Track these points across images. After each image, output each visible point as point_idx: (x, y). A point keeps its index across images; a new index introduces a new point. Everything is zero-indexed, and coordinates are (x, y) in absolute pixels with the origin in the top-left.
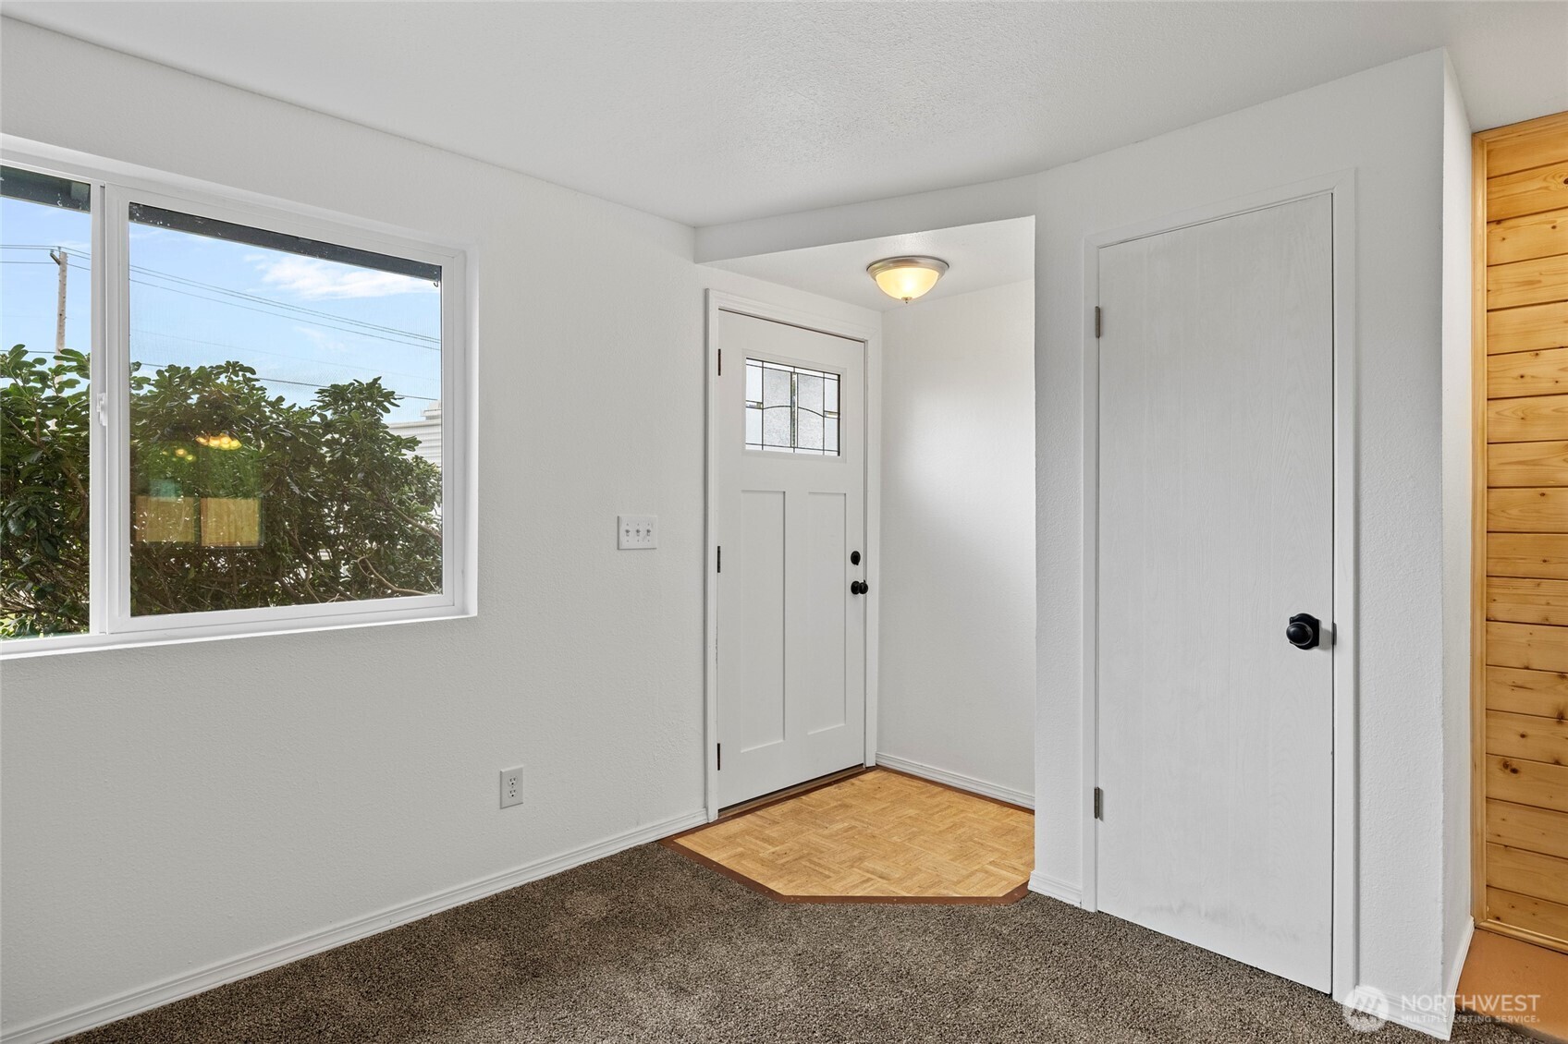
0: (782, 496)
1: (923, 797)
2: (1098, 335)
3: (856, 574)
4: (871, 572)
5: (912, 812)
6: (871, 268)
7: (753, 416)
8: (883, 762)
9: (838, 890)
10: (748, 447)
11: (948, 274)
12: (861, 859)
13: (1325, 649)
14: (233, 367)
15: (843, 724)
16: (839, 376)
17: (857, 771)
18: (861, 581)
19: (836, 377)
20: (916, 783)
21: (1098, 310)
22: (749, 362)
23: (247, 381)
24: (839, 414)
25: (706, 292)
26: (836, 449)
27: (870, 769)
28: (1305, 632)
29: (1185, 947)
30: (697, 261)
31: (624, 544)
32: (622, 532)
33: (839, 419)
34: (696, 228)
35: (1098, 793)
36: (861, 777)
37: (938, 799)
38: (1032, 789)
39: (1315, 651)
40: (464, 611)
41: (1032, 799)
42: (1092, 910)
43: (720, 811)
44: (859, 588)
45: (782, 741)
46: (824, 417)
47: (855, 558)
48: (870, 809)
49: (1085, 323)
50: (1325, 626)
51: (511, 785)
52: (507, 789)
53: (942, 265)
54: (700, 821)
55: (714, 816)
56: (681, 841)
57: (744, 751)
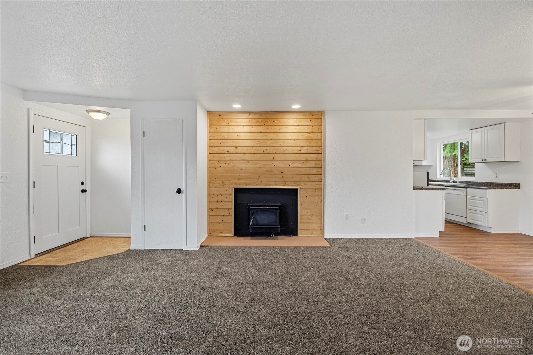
0: (57, 167)
1: (104, 240)
2: (144, 137)
3: (83, 187)
4: (87, 187)
5: (101, 243)
6: (88, 111)
7: (46, 145)
8: (92, 235)
9: (79, 261)
10: (44, 153)
11: (110, 115)
12: (86, 254)
13: (182, 193)
15: (79, 227)
16: (77, 135)
17: (84, 238)
18: (84, 189)
19: (76, 135)
20: (102, 238)
21: (144, 131)
22: (44, 129)
24: (77, 145)
25: (28, 109)
26: (76, 154)
27: (87, 238)
28: (179, 191)
29: (160, 250)
30: (25, 100)
33: (77, 147)
35: (144, 226)
36: (85, 240)
37: (108, 240)
38: (131, 232)
39: (180, 194)
41: (131, 235)
42: (143, 249)
43: (35, 255)
44: (84, 191)
45: (57, 233)
46: (71, 146)
47: (83, 183)
48: (88, 245)
49: (142, 134)
50: (182, 190)
53: (108, 114)
55: (33, 256)
56: (21, 264)
57: (43, 237)
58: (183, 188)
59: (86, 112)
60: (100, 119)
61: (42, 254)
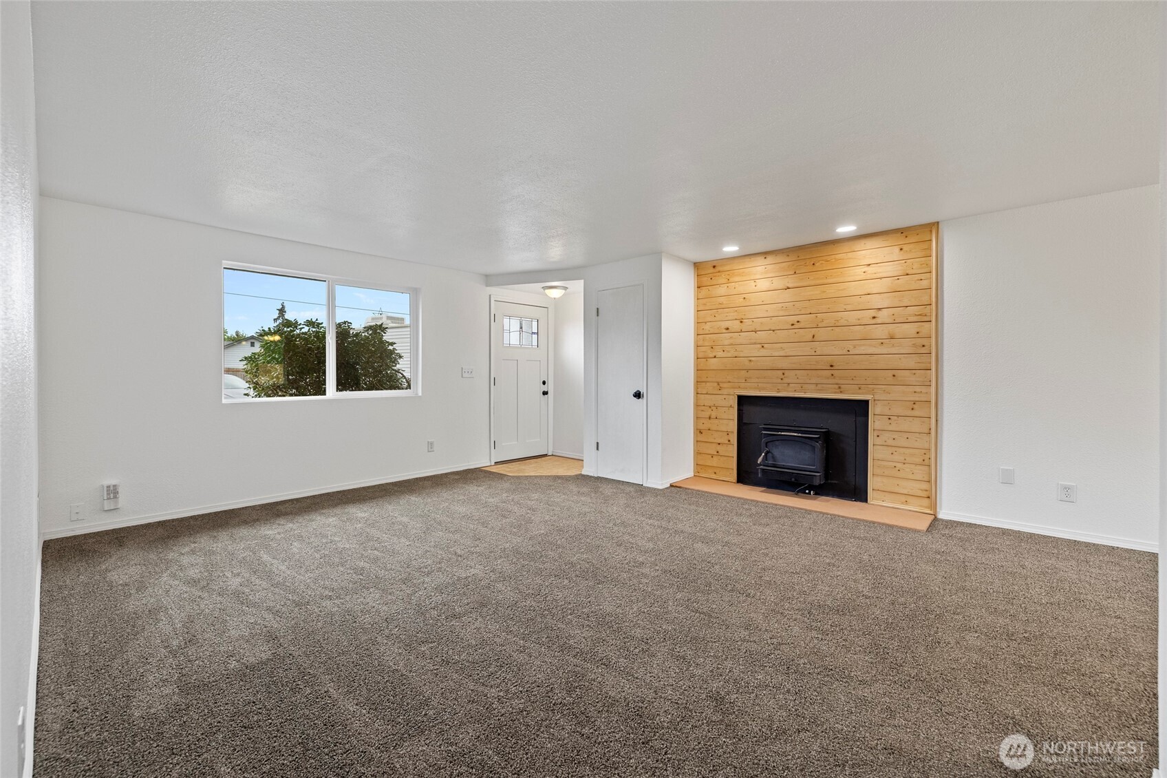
0: (516, 361)
2: (598, 316)
3: (544, 388)
4: (550, 388)
5: (558, 463)
6: (544, 288)
7: (507, 335)
8: (554, 454)
9: (527, 474)
10: (504, 345)
11: (566, 290)
12: (536, 471)
13: (642, 399)
14: (345, 323)
15: (539, 440)
16: (538, 320)
17: (546, 455)
18: (546, 391)
21: (598, 309)
22: (505, 317)
23: (349, 326)
24: (538, 333)
25: (490, 295)
26: (537, 345)
27: (549, 456)
28: (638, 395)
29: (615, 480)
30: (487, 286)
31: (464, 376)
33: (538, 335)
34: (487, 276)
35: (598, 443)
36: (545, 457)
37: (567, 461)
39: (640, 400)
40: (417, 394)
42: (596, 476)
43: (495, 463)
44: (545, 393)
45: (516, 443)
46: (532, 334)
47: (544, 383)
48: (545, 463)
49: (595, 312)
50: (642, 393)
52: (430, 446)
53: (565, 288)
54: (489, 465)
56: (482, 468)
57: (503, 444)
58: (643, 391)
60: (557, 297)
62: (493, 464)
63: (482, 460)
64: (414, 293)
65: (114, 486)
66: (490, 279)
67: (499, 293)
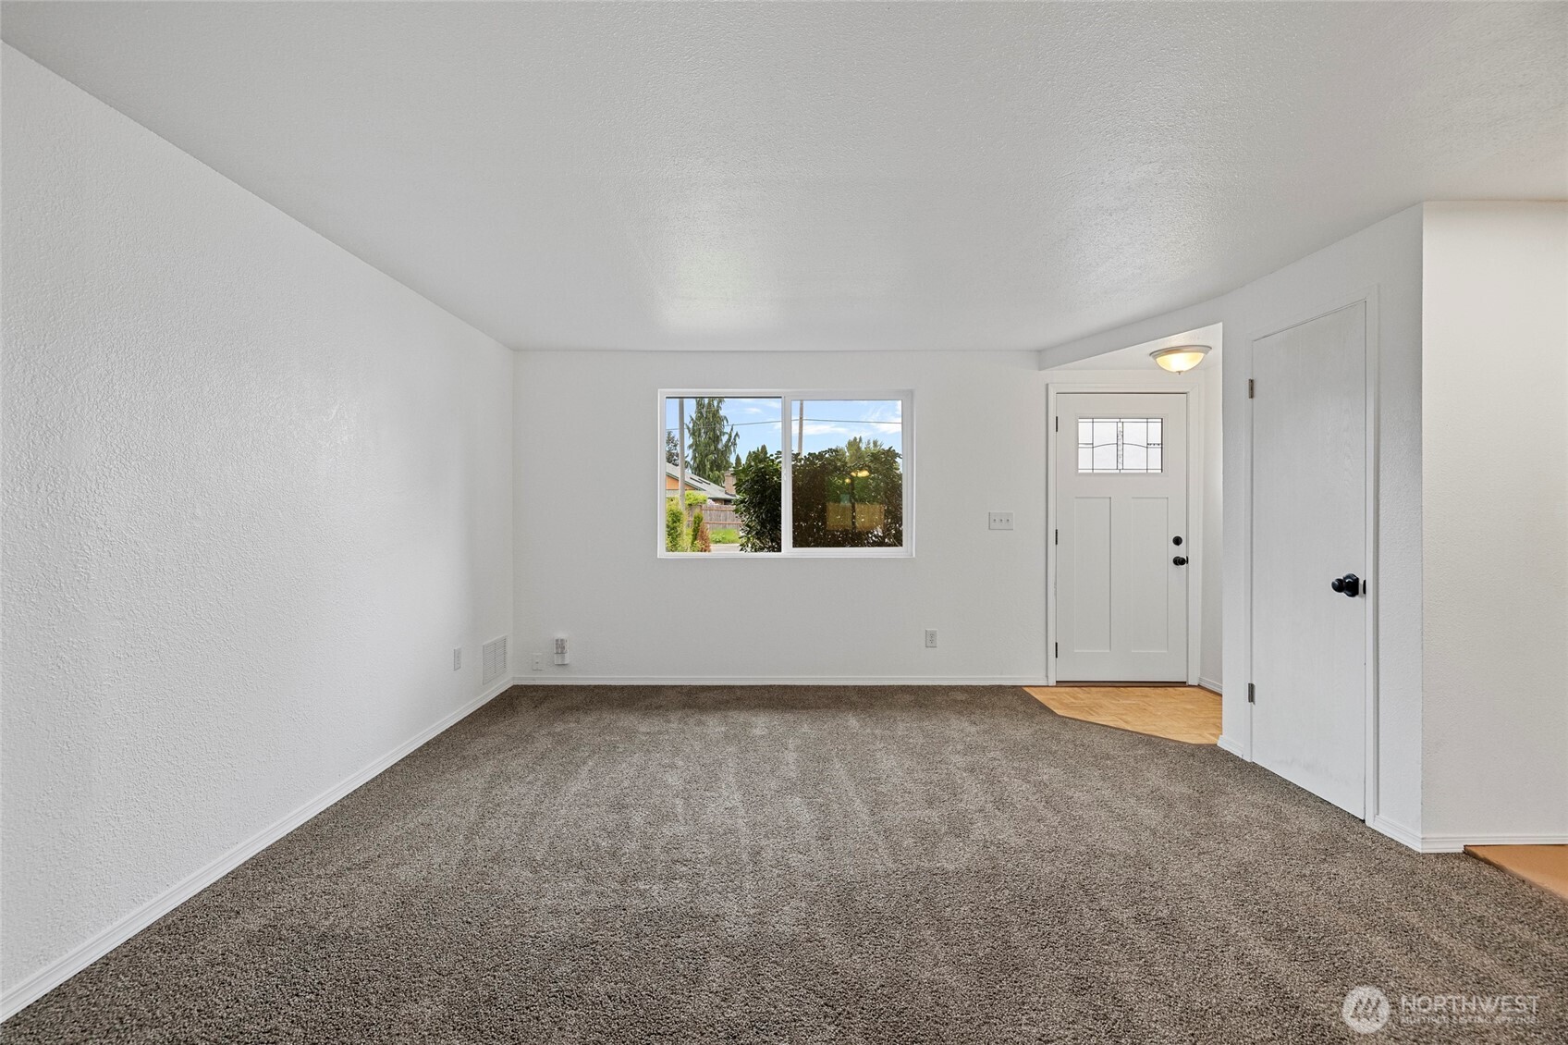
0: (1108, 500)
1: (1210, 704)
2: (1252, 394)
3: (1180, 551)
4: (1192, 550)
5: (1190, 707)
7: (1085, 452)
8: (1203, 684)
9: (1092, 719)
10: (1080, 471)
12: (1123, 715)
13: (1361, 597)
15: (1166, 651)
16: (1162, 419)
17: (1183, 684)
18: (1182, 556)
19: (1159, 420)
20: (1216, 697)
21: (1252, 381)
22: (1080, 420)
24: (1162, 444)
25: (1047, 385)
26: (1160, 468)
27: (1189, 686)
28: (1349, 586)
29: (1289, 784)
30: (1040, 370)
31: (994, 528)
32: (992, 521)
33: (1159, 449)
34: (1040, 351)
35: (1251, 687)
36: (1178, 688)
39: (1357, 598)
42: (1250, 761)
43: (1059, 682)
44: (1179, 561)
45: (1110, 651)
46: (1147, 448)
47: (1177, 541)
48: (1162, 700)
50: (1361, 582)
51: (931, 638)
52: (929, 638)
54: (1043, 683)
56: (1025, 689)
57: (1076, 651)
58: (1365, 575)
59: (1151, 358)
60: (1185, 369)
61: (1072, 684)
62: (1052, 682)
63: (1029, 673)
64: (908, 397)
65: (562, 640)
66: (1043, 356)
67: (1060, 377)
